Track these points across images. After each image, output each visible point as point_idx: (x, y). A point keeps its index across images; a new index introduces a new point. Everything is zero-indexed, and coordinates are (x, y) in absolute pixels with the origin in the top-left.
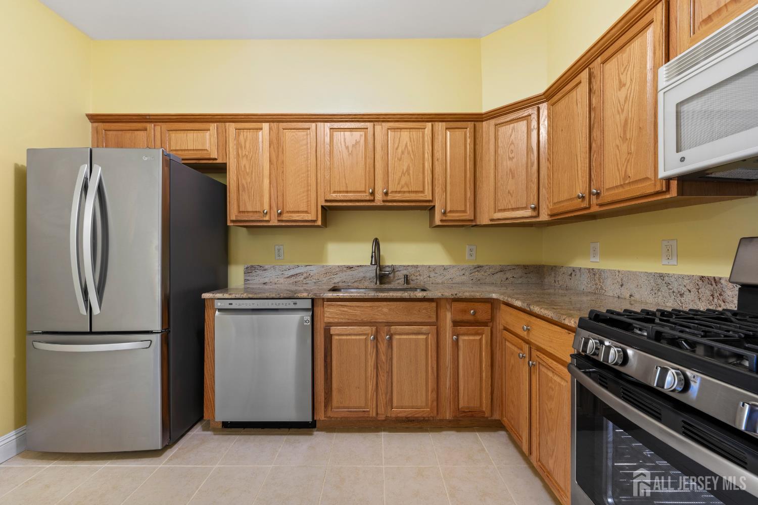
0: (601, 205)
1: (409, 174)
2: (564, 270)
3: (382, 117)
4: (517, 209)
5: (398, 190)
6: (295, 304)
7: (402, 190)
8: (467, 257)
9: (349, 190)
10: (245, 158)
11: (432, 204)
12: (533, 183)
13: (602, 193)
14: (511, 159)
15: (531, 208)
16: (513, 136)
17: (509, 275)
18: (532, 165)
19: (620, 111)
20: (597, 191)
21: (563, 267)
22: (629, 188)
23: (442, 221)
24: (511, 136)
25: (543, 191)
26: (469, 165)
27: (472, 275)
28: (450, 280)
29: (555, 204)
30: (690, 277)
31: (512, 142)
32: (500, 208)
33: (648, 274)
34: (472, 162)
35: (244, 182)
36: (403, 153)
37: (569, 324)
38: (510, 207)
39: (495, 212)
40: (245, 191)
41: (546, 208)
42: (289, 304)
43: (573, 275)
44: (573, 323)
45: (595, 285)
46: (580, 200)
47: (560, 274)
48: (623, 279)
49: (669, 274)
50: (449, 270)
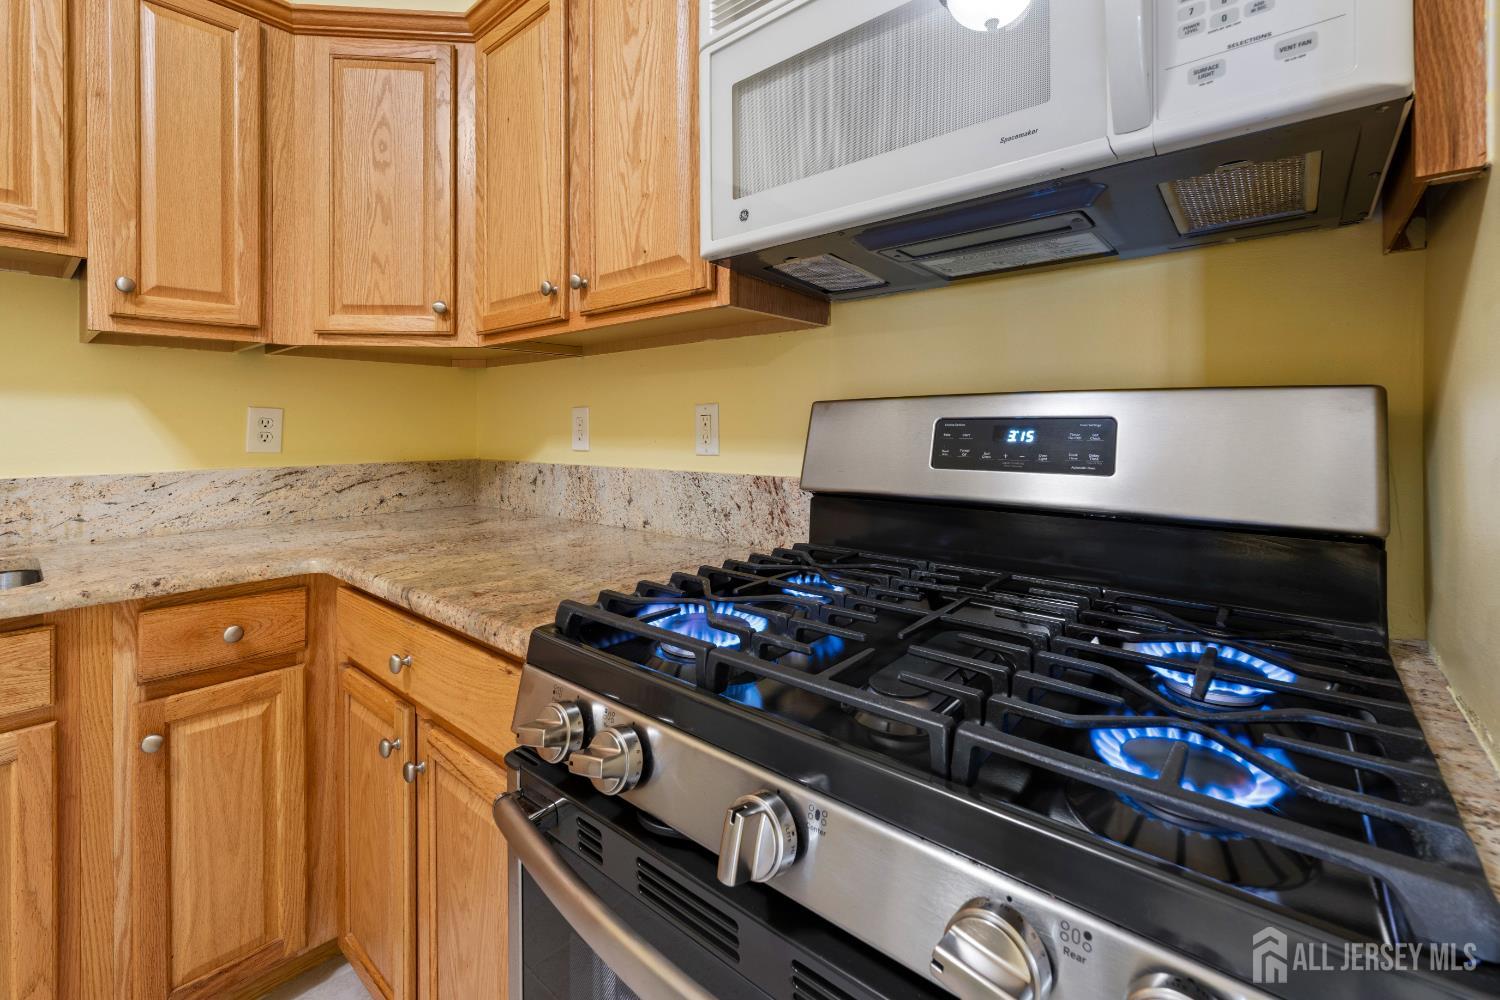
0: (591, 315)
2: (520, 470)
4: (400, 309)
8: (250, 442)
11: (73, 252)
12: (442, 246)
13: (592, 285)
14: (380, 166)
15: (435, 310)
16: (386, 105)
17: (387, 490)
18: (438, 195)
19: (627, 90)
20: (582, 280)
21: (518, 463)
22: (644, 279)
23: (118, 316)
24: (380, 102)
25: (466, 274)
26: (242, 152)
27: (265, 499)
28: (178, 523)
29: (493, 305)
30: (740, 479)
31: (383, 118)
32: (346, 302)
33: (674, 475)
34: (253, 146)
37: (507, 649)
38: (378, 302)
39: (333, 313)
41: (474, 318)
43: (539, 482)
44: (516, 642)
45: (581, 503)
46: (547, 299)
47: (513, 481)
48: (631, 487)
49: (707, 474)
50: (171, 489)
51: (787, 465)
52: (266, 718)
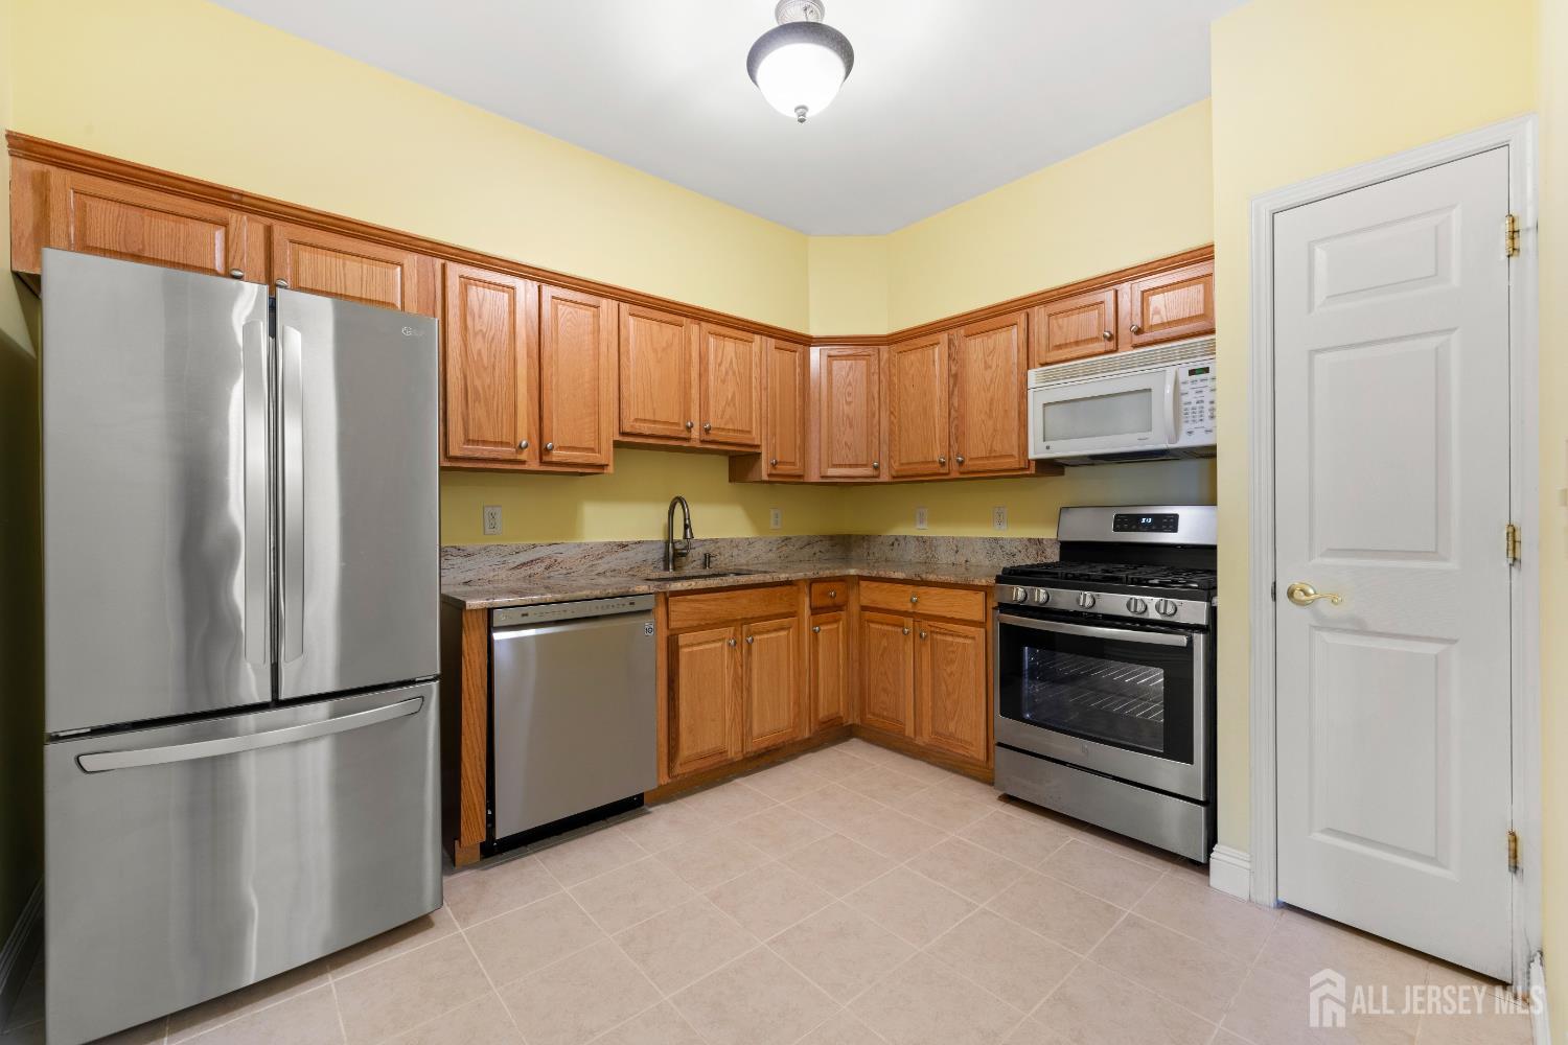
0: (964, 472)
1: (734, 405)
2: (882, 539)
3: (702, 313)
4: (856, 466)
5: (722, 426)
6: (632, 604)
7: (727, 427)
9: (657, 419)
10: (479, 337)
11: (757, 451)
12: (875, 437)
13: (965, 461)
14: (849, 403)
15: (872, 466)
16: (852, 376)
17: (816, 549)
20: (959, 459)
21: (880, 536)
23: (769, 475)
24: (849, 375)
25: (884, 448)
29: (902, 464)
30: (1021, 540)
31: (850, 383)
32: (833, 463)
33: (984, 540)
35: (478, 383)
36: (727, 373)
38: (846, 463)
39: (827, 468)
40: (480, 402)
41: (887, 468)
42: (597, 608)
43: (896, 543)
45: (925, 554)
46: (937, 465)
47: (876, 545)
48: (957, 545)
49: (1002, 538)
50: (754, 544)
51: (1048, 533)
52: (838, 628)
